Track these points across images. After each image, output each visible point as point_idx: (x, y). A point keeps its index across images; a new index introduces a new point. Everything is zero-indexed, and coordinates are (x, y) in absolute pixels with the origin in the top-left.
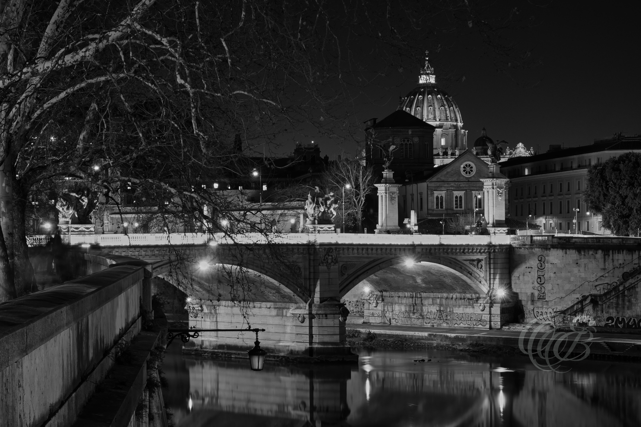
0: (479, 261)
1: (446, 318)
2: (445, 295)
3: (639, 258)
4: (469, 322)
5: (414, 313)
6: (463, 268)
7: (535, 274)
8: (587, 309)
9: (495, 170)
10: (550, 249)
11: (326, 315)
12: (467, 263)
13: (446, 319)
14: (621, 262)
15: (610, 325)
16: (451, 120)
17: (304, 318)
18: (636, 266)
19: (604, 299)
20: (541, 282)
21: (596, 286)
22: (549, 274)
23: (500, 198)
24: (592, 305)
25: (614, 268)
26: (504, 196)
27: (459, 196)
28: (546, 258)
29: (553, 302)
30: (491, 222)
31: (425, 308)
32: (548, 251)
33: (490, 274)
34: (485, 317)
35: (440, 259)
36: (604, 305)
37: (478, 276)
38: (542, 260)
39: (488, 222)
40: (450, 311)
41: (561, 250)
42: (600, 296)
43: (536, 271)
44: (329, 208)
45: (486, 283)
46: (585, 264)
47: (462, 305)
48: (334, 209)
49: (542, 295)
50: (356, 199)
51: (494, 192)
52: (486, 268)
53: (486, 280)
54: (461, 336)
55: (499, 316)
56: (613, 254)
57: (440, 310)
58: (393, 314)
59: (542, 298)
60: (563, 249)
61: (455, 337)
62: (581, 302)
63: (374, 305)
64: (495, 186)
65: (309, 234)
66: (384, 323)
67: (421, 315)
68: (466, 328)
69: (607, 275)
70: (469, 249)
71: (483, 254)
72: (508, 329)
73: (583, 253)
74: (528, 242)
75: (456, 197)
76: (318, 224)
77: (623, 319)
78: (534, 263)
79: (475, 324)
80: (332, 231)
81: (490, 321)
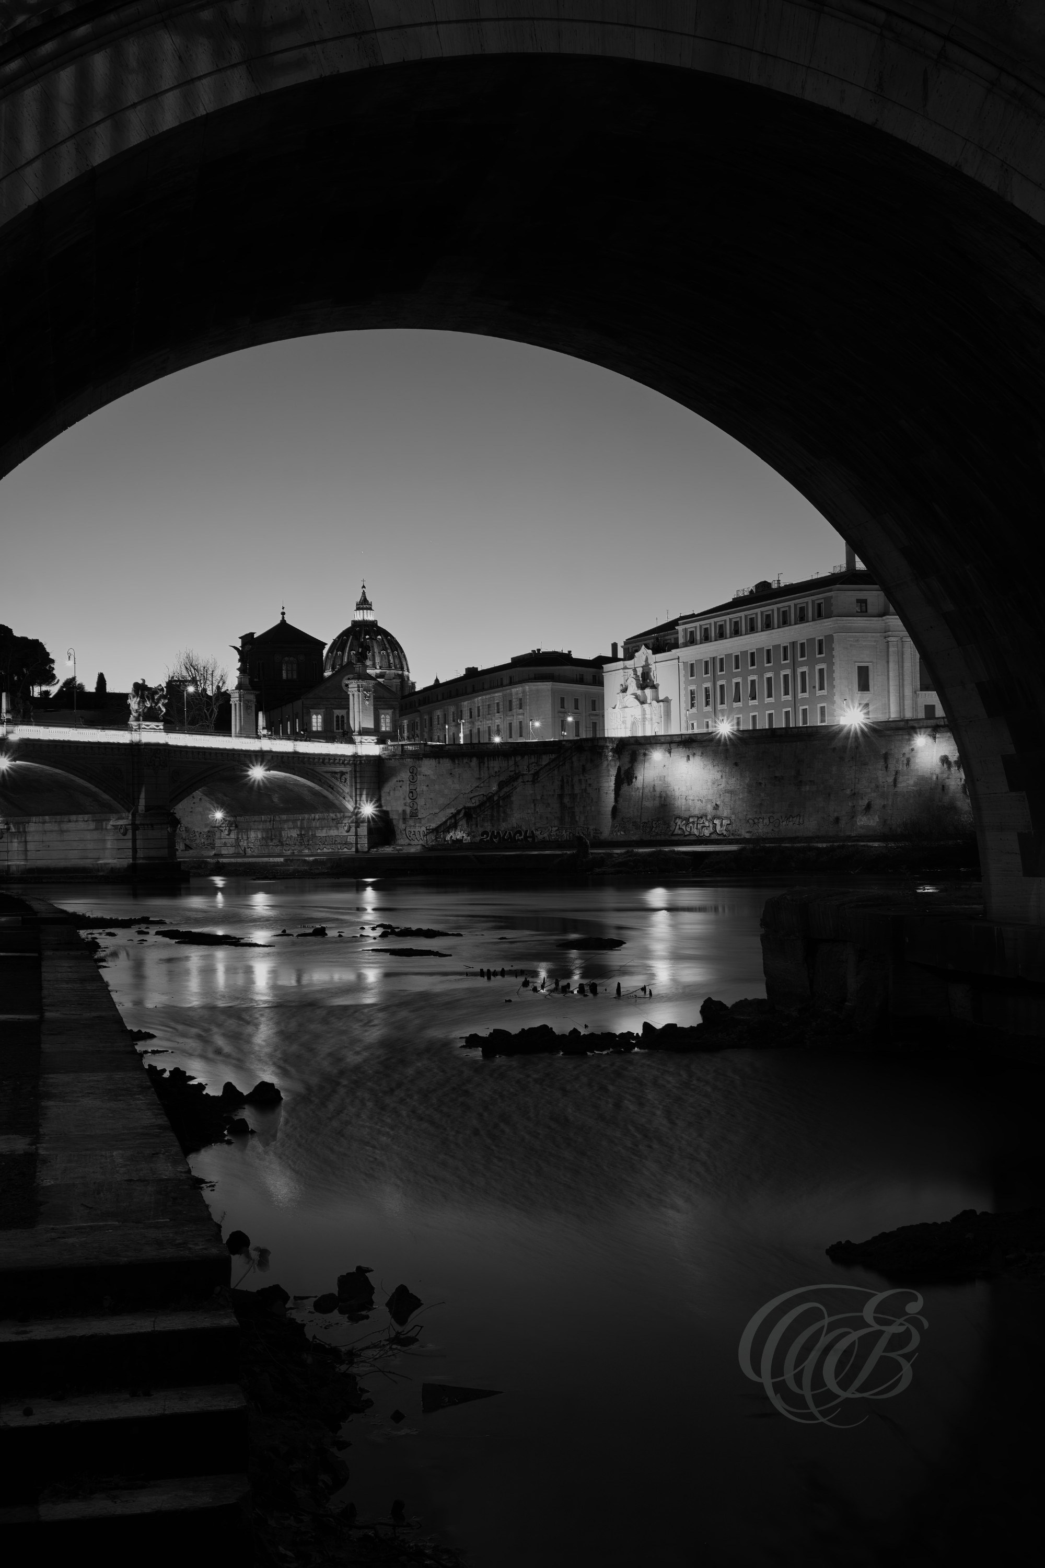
0: (343, 773)
1: (307, 843)
2: (306, 816)
3: (514, 764)
4: (334, 846)
5: (272, 840)
6: (323, 781)
7: (406, 788)
8: (461, 823)
9: (361, 671)
10: (422, 759)
11: (152, 825)
12: (328, 776)
13: (308, 845)
14: (496, 769)
15: (485, 840)
16: (396, 668)
17: (126, 830)
18: (512, 773)
19: (478, 811)
20: (413, 797)
21: (471, 799)
22: (422, 788)
23: (367, 703)
24: (466, 819)
25: (490, 777)
26: (372, 701)
27: (340, 716)
28: (419, 769)
29: (426, 819)
30: (357, 729)
31: (283, 834)
32: (420, 761)
33: (356, 789)
34: (350, 839)
35: (294, 769)
36: (479, 818)
37: (342, 791)
38: (414, 773)
39: (353, 729)
40: (312, 835)
41: (434, 760)
42: (474, 808)
43: (408, 784)
44: (157, 704)
45: (351, 800)
46: (459, 774)
47: (325, 827)
48: (163, 705)
49: (414, 811)
50: (208, 711)
51: (360, 695)
52: (351, 782)
53: (351, 797)
54: (320, 859)
55: (367, 837)
56: (488, 761)
57: (301, 834)
58: (248, 843)
59: (414, 815)
60: (435, 759)
61: (313, 860)
62: (454, 816)
63: (226, 832)
64: (361, 689)
65: (133, 732)
66: (237, 854)
67: (280, 841)
68: (330, 853)
69: (482, 785)
70: (330, 759)
71: (348, 766)
72: (376, 851)
73: (457, 762)
74: (399, 752)
75: (338, 717)
76: (143, 720)
77: (498, 833)
78: (405, 775)
79: (339, 848)
80: (160, 729)
81: (357, 844)
